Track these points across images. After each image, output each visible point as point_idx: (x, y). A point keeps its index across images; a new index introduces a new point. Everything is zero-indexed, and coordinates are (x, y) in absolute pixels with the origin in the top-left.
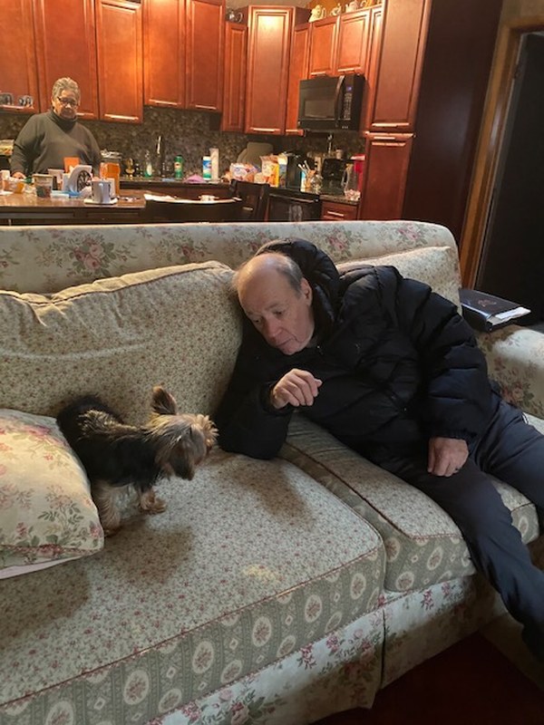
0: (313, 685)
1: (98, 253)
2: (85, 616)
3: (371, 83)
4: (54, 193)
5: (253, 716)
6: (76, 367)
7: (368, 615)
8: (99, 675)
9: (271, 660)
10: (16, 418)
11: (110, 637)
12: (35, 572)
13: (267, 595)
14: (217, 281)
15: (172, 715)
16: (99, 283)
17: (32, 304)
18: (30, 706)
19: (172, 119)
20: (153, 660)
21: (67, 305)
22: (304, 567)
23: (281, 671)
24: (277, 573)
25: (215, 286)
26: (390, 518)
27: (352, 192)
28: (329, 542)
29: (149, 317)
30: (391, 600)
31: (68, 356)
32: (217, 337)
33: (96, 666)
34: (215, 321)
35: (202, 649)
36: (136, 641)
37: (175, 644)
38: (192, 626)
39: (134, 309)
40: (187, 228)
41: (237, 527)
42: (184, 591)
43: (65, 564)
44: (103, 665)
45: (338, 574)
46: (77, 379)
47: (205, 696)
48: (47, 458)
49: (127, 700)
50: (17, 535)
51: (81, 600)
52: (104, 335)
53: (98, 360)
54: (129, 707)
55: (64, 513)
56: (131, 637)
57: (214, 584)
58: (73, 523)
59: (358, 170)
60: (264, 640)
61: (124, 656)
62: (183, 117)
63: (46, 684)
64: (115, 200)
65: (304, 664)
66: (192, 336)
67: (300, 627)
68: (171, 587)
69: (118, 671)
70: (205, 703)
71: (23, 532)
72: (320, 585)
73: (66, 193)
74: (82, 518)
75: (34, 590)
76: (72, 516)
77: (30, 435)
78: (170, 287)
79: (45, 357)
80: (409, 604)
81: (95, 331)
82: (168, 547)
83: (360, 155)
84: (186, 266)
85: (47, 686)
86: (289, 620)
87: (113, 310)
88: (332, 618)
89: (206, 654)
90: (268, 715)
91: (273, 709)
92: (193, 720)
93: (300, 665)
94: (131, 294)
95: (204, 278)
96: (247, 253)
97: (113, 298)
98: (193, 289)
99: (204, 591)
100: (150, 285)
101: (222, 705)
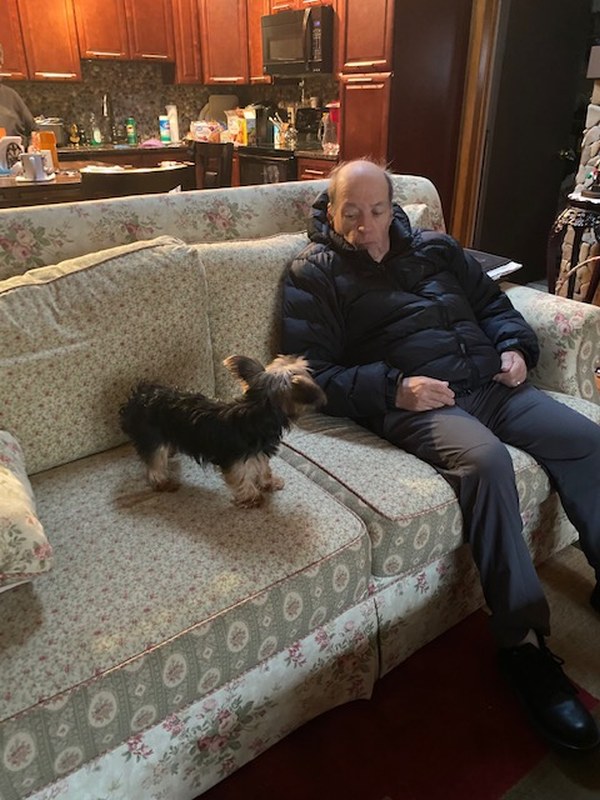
0: (306, 683)
1: (27, 240)
2: (39, 642)
3: (341, 15)
5: (242, 722)
6: (10, 374)
7: (358, 606)
8: (58, 701)
9: (252, 664)
11: (68, 661)
13: (241, 597)
14: (168, 261)
15: (150, 731)
16: (31, 274)
19: (117, 73)
20: (118, 680)
22: (279, 565)
23: (267, 673)
24: (250, 574)
25: (167, 266)
26: (370, 502)
27: (330, 145)
28: (307, 536)
29: (91, 309)
30: (382, 588)
32: (174, 326)
33: (54, 693)
34: (171, 307)
35: (173, 662)
36: (97, 662)
37: (141, 660)
38: (159, 639)
39: (74, 301)
40: (130, 203)
42: (149, 603)
43: (15, 590)
44: (62, 690)
45: (317, 568)
46: (13, 387)
47: (182, 708)
49: (93, 722)
51: (35, 626)
52: (40, 334)
53: (35, 364)
54: (97, 730)
55: (2, 536)
56: (91, 658)
57: (182, 593)
58: (14, 547)
59: (334, 118)
60: (242, 644)
61: (86, 679)
62: (130, 70)
64: (53, 176)
65: (293, 663)
66: (143, 327)
67: (279, 626)
68: (135, 601)
69: (81, 695)
70: (188, 715)
72: (299, 582)
74: (24, 539)
76: (13, 538)
78: (114, 272)
80: (404, 590)
81: (28, 331)
82: (131, 559)
83: (337, 100)
84: (131, 245)
86: (267, 621)
87: (49, 305)
88: (315, 613)
89: (177, 666)
90: (261, 719)
91: (264, 712)
92: (175, 734)
93: (288, 664)
94: (69, 284)
95: (152, 258)
96: (203, 226)
97: (48, 291)
98: (139, 273)
99: (171, 602)
100: (89, 272)
101: (207, 715)
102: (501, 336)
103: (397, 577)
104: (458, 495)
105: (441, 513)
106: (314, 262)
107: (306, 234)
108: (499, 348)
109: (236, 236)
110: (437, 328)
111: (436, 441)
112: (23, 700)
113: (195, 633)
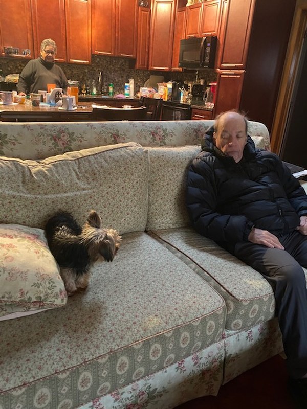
0: (185, 382)
1: (66, 138)
2: (57, 341)
3: (221, 41)
4: (41, 104)
5: (150, 399)
6: (53, 202)
7: (216, 344)
8: (64, 374)
9: (161, 368)
10: (19, 229)
11: (70, 353)
12: (29, 315)
13: (159, 331)
14: (134, 154)
15: (105, 397)
16: (67, 154)
17: (29, 167)
18: (26, 390)
19: (108, 62)
20: (94, 366)
21: (49, 167)
22: (180, 316)
23: (166, 374)
24: (164, 319)
25: (133, 157)
26: (227, 289)
27: (209, 103)
28: (194, 302)
29: (95, 175)
30: (229, 336)
31: (49, 196)
32: (133, 186)
33: (62, 369)
34: (132, 177)
35: (122, 361)
36: (85, 355)
37: (107, 357)
38: (116, 348)
39: (86, 169)
40: (116, 124)
41: (142, 292)
42: (111, 328)
43: (46, 312)
44: (66, 368)
45: (199, 321)
46: (54, 209)
47: (123, 387)
48: (36, 252)
49: (80, 388)
50: (19, 295)
51: (55, 332)
52: (69, 184)
53: (65, 198)
54: (81, 392)
55: (45, 283)
56: (82, 353)
57: (129, 325)
58: (50, 290)
59: (213, 91)
60: (157, 356)
61: (79, 364)
62: (114, 61)
63: (35, 378)
64: (76, 108)
65: (179, 370)
66: (119, 185)
67: (177, 349)
68: (105, 326)
69: (76, 372)
70: (124, 391)
71: (22, 294)
72: (189, 327)
73: (48, 104)
74: (56, 286)
75: (29, 326)
76: (50, 285)
77: (27, 239)
78: (107, 158)
79: (36, 196)
80: (240, 338)
81: (64, 182)
83: (214, 82)
84: (116, 145)
85: (36, 379)
87: (74, 170)
88: (196, 345)
89: (124, 363)
90: (159, 398)
91: (162, 395)
92: (116, 400)
93: (177, 371)
94: (85, 161)
95: (126, 152)
96: (149, 138)
97: (74, 163)
98: (120, 159)
99: (123, 329)
100: (95, 156)
101: (133, 392)
102: (300, 208)
103: (238, 331)
104: (274, 290)
105: (265, 299)
106: (205, 161)
107: (200, 146)
108: (299, 214)
109: (165, 145)
110: (267, 200)
111: (264, 260)
112: (47, 371)
113: (135, 347)
